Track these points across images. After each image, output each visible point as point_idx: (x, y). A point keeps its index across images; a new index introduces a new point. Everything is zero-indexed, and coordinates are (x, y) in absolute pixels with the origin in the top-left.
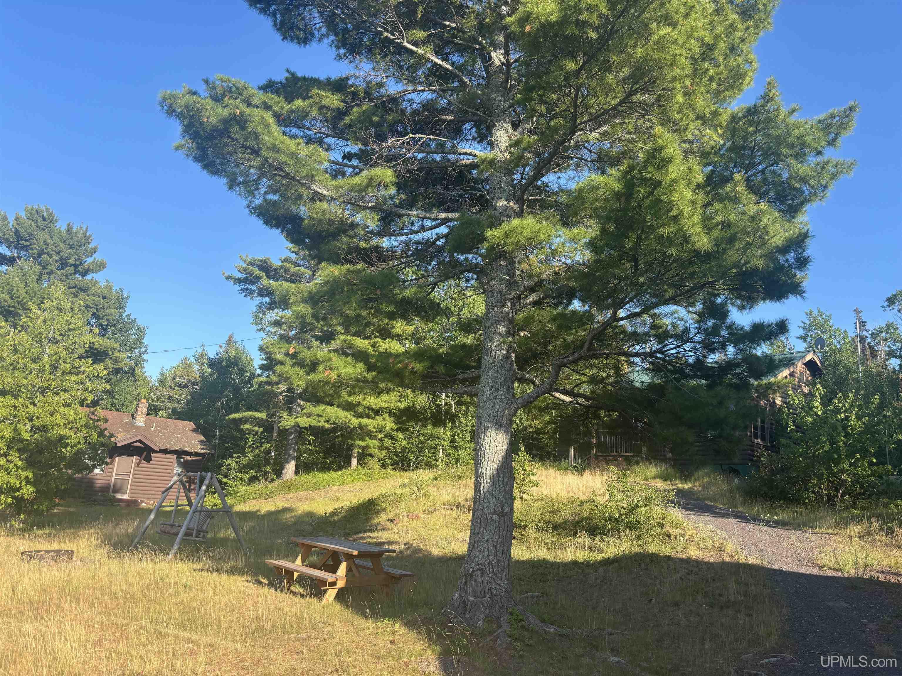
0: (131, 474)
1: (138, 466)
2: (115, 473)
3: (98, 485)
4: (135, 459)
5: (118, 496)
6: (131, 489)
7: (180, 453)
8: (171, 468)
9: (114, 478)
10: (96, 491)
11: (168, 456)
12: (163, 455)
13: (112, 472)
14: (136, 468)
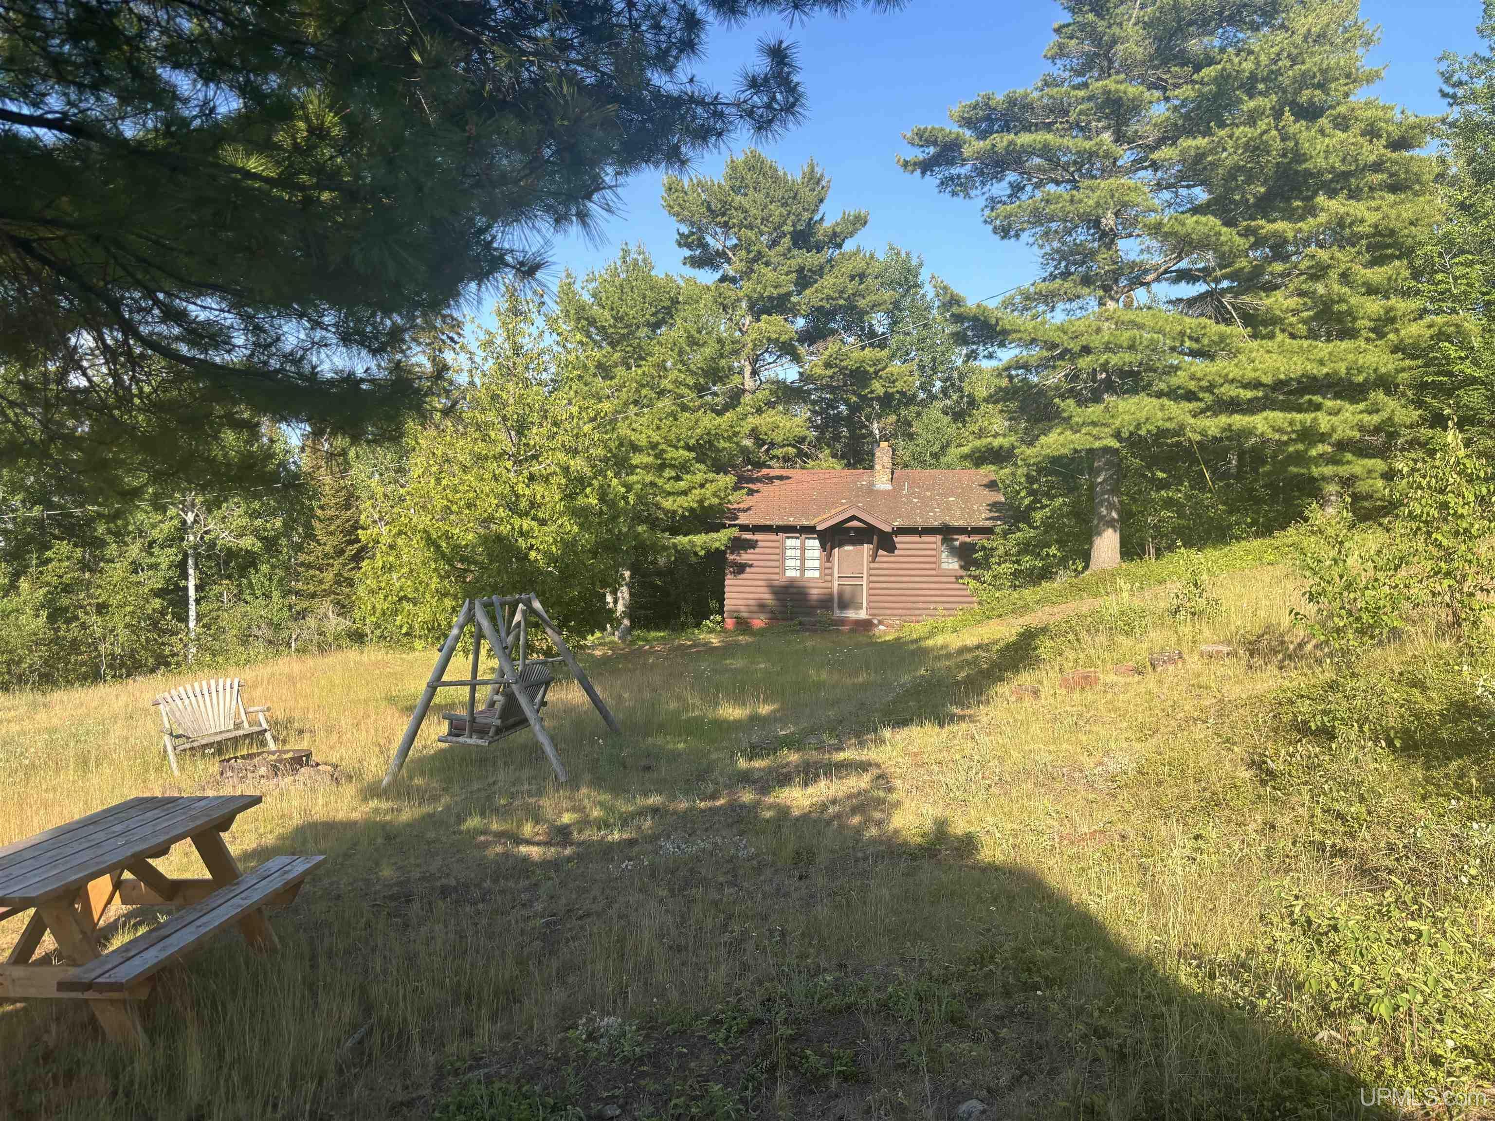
0: (865, 575)
1: (873, 561)
2: (836, 575)
3: (815, 597)
4: (866, 549)
5: (852, 614)
6: (869, 602)
7: (946, 532)
8: (933, 559)
9: (836, 584)
10: (812, 607)
11: (926, 538)
12: (916, 538)
13: (831, 575)
14: (872, 565)
